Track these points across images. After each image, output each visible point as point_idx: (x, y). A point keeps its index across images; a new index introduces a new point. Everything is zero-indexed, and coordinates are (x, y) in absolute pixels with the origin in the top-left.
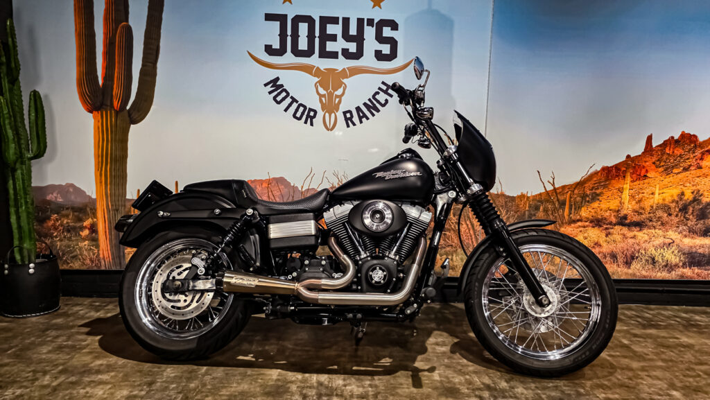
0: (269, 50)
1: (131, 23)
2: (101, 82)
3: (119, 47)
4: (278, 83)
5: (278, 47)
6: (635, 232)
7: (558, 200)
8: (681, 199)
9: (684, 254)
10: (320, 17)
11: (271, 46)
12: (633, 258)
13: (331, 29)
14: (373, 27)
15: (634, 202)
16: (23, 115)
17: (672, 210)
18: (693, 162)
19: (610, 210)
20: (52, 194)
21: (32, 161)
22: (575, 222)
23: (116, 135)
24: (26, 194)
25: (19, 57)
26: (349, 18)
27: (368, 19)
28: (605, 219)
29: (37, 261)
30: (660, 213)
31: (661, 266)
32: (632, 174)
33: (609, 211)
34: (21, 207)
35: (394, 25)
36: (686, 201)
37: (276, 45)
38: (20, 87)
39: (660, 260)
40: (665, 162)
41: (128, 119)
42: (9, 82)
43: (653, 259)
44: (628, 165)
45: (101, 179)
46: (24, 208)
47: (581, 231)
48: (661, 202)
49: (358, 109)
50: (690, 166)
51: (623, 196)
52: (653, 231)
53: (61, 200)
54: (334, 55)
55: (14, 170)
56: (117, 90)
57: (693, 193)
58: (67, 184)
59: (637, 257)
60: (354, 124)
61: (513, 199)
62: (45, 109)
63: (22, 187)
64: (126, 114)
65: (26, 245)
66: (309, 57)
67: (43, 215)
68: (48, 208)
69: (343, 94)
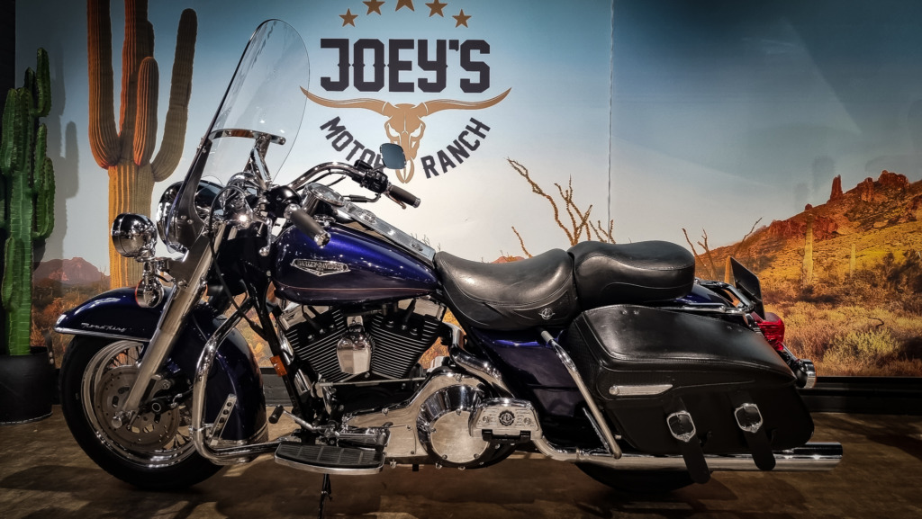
0: (326, 83)
2: (118, 131)
3: (142, 87)
4: (338, 125)
5: (338, 80)
6: (826, 310)
7: (714, 268)
8: (889, 264)
9: (899, 340)
10: (391, 41)
11: (329, 78)
12: (825, 346)
13: (404, 55)
14: (457, 50)
15: (821, 269)
17: (878, 280)
18: (903, 212)
19: (788, 280)
20: (56, 272)
23: (136, 195)
26: (426, 41)
27: (450, 41)
28: (782, 292)
30: (859, 284)
31: (867, 358)
32: (815, 231)
33: (786, 282)
35: (484, 47)
36: (896, 265)
37: (335, 78)
39: (866, 350)
40: (861, 213)
41: (152, 174)
43: (855, 348)
44: (809, 218)
48: (860, 268)
49: (441, 154)
50: (899, 217)
51: (804, 261)
52: (852, 308)
53: (66, 279)
54: (408, 87)
56: (138, 140)
57: (905, 254)
58: (74, 258)
59: (831, 346)
60: (436, 174)
64: (148, 167)
66: (377, 90)
67: (44, 299)
68: (51, 290)
69: (421, 135)
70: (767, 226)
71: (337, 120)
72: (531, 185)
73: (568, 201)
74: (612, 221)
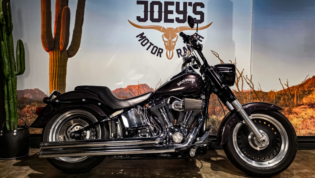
0: (139, 19)
1: (69, 6)
2: (53, 36)
3: (63, 18)
5: (144, 18)
7: (290, 94)
10: (165, 2)
11: (140, 17)
14: (191, 6)
16: (14, 52)
20: (27, 94)
21: (17, 76)
22: (300, 105)
23: (60, 63)
24: (13, 93)
25: (12, 21)
26: (179, 2)
27: (189, 2)
29: (18, 129)
34: (11, 100)
35: (202, 5)
37: (142, 17)
38: (12, 38)
41: (67, 55)
42: (7, 34)
45: (52, 86)
46: (12, 100)
47: (303, 110)
49: (184, 48)
53: (31, 97)
54: (172, 21)
55: (8, 80)
56: (61, 40)
58: (35, 89)
60: (182, 56)
61: (266, 93)
62: (25, 49)
63: (11, 89)
64: (66, 52)
65: (13, 120)
66: (159, 22)
67: (22, 105)
68: (25, 102)
69: (176, 40)
70: (311, 78)
71: (143, 33)
72: (220, 61)
74: (252, 75)
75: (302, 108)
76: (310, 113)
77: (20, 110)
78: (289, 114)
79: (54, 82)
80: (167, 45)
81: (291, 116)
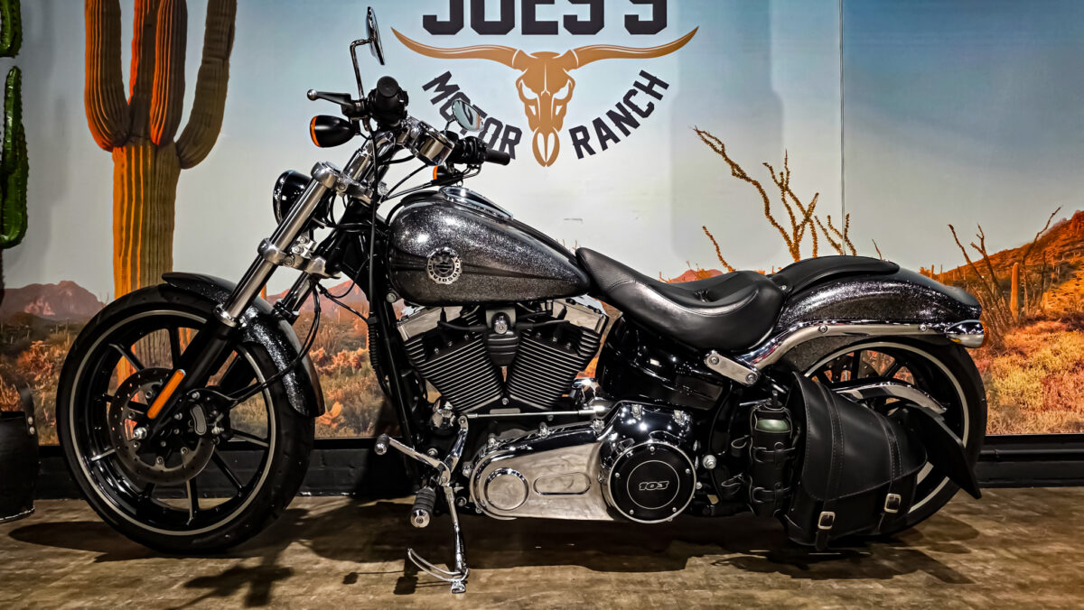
0: (431, 24)
2: (128, 96)
3: (163, 31)
4: (449, 83)
5: (448, 19)
7: (995, 280)
11: (435, 17)
20: (35, 303)
22: (1031, 321)
23: (153, 188)
37: (444, 16)
41: (176, 158)
45: (124, 272)
47: (1045, 340)
49: (598, 124)
53: (50, 313)
54: (551, 28)
56: (156, 109)
58: (62, 282)
60: (591, 152)
64: (172, 148)
66: (505, 33)
67: (17, 342)
68: (27, 329)
69: (569, 97)
70: (1069, 218)
71: (448, 76)
72: (729, 167)
73: (784, 187)
74: (848, 216)
75: (1042, 331)
76: (1072, 348)
77: (10, 362)
78: (993, 354)
79: (129, 259)
80: (534, 113)
81: (1001, 361)
